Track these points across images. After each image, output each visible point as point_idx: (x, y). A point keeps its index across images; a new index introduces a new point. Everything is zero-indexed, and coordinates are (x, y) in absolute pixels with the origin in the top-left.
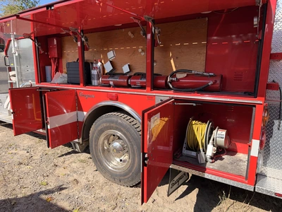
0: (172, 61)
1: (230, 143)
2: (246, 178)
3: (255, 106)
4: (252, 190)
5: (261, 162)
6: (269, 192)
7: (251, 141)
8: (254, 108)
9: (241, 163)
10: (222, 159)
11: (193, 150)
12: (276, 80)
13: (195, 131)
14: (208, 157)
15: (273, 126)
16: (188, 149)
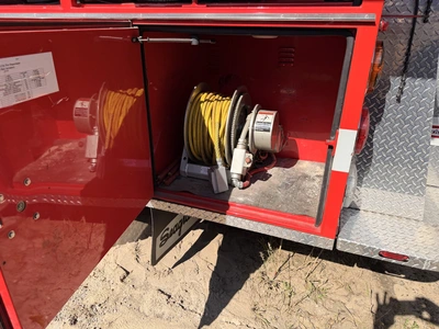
1: (284, 140)
2: (318, 222)
3: (354, 33)
4: (330, 247)
5: (353, 183)
6: (366, 250)
7: (336, 134)
8: (350, 39)
9: (306, 184)
10: (266, 177)
11: (202, 164)
13: (206, 118)
14: (235, 176)
15: (385, 92)
16: (192, 161)
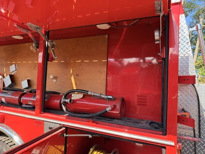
0: (72, 78)
3: (165, 148)
12: (186, 109)
